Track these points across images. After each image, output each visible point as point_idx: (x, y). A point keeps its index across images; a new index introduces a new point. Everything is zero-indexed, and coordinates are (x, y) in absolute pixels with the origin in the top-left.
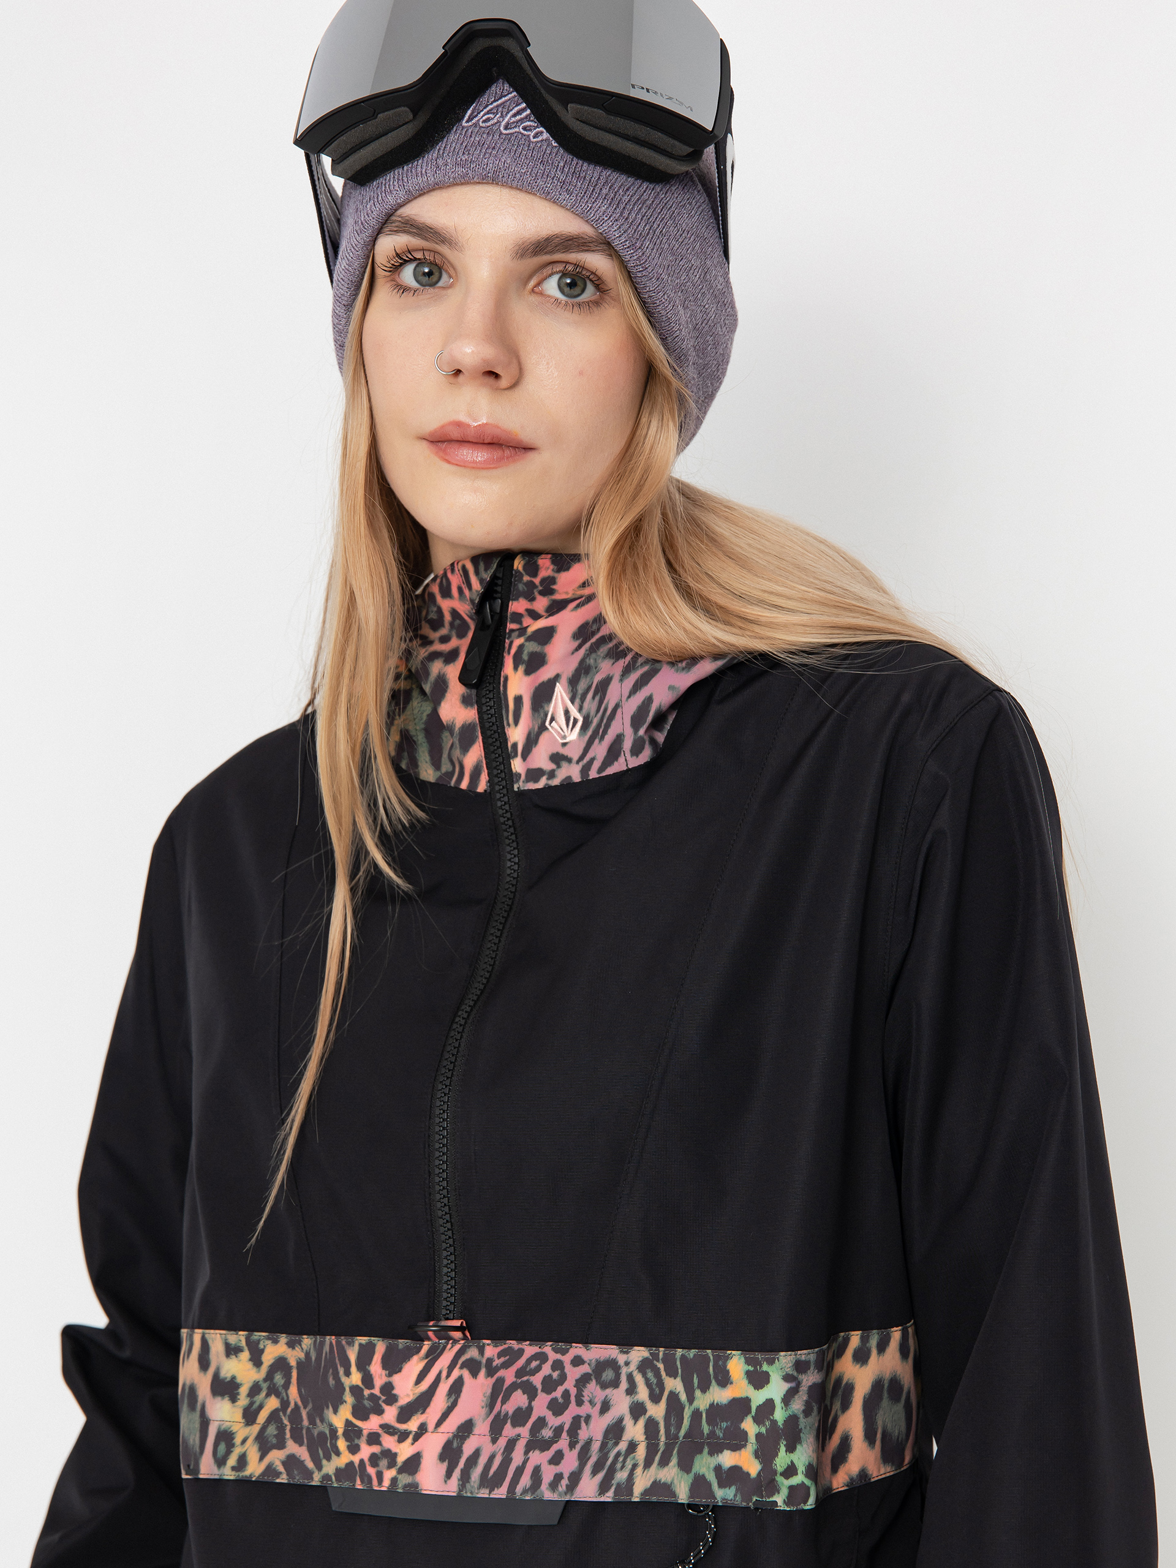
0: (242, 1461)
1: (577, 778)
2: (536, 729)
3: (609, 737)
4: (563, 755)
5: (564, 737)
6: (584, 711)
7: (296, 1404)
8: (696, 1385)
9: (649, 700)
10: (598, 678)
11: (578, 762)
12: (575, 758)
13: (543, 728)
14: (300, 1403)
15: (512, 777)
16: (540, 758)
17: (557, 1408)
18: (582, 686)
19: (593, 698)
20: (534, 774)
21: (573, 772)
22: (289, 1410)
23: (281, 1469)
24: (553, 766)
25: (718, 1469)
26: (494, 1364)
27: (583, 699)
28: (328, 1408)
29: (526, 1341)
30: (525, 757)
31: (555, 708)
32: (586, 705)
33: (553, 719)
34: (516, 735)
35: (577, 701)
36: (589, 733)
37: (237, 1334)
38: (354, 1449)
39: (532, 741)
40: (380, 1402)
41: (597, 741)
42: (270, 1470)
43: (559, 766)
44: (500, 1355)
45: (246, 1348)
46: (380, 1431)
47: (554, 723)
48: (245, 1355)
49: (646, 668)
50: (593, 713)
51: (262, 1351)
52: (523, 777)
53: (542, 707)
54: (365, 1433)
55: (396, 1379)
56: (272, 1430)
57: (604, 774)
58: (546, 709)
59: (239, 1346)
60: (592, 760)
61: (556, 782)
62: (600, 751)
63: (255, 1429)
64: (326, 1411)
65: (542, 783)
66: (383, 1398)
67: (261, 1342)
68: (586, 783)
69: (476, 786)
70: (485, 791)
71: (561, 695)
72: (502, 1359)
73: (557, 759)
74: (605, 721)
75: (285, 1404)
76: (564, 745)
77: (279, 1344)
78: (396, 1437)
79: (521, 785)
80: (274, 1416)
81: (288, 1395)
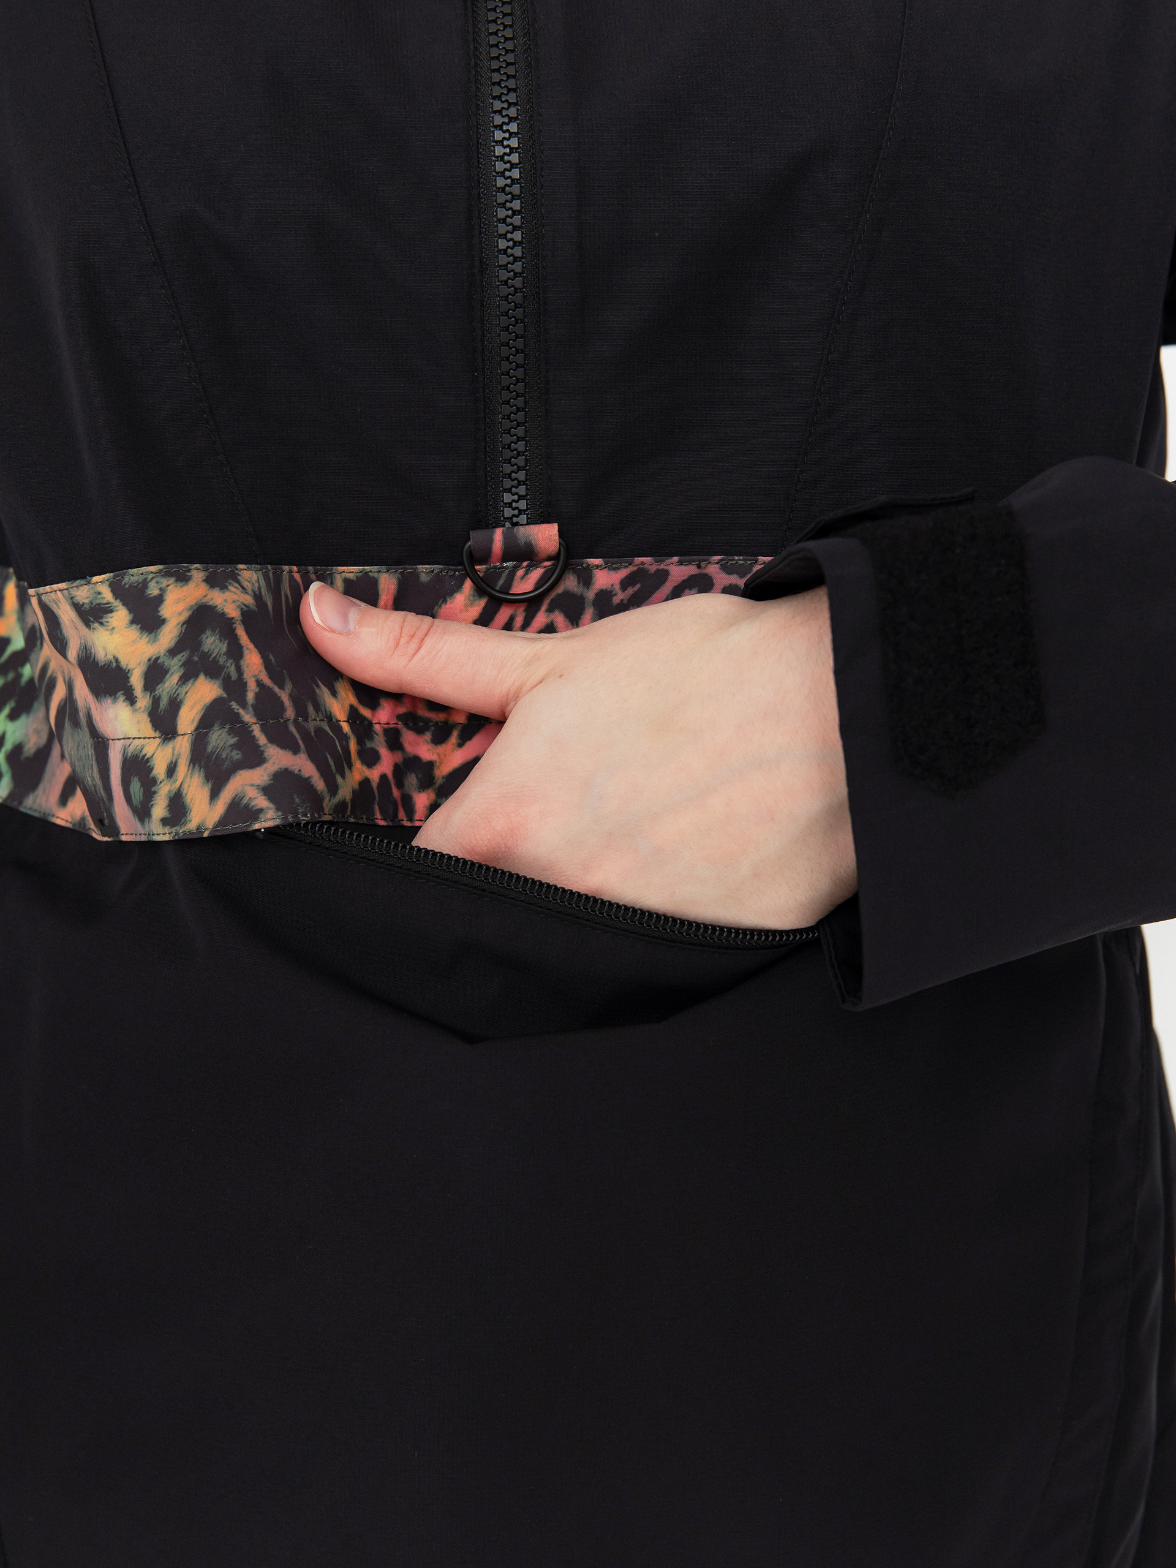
0: (178, 807)
7: (259, 683)
14: (267, 681)
22: (250, 696)
23: (261, 802)
28: (318, 686)
37: (89, 583)
38: (370, 758)
42: (238, 809)
45: (117, 604)
46: (400, 726)
48: (120, 616)
51: (160, 599)
54: (382, 728)
56: (219, 739)
59: (99, 604)
63: (183, 745)
64: (317, 691)
67: (152, 584)
75: (235, 687)
77: (189, 584)
78: (428, 736)
80: (213, 715)
81: (239, 669)
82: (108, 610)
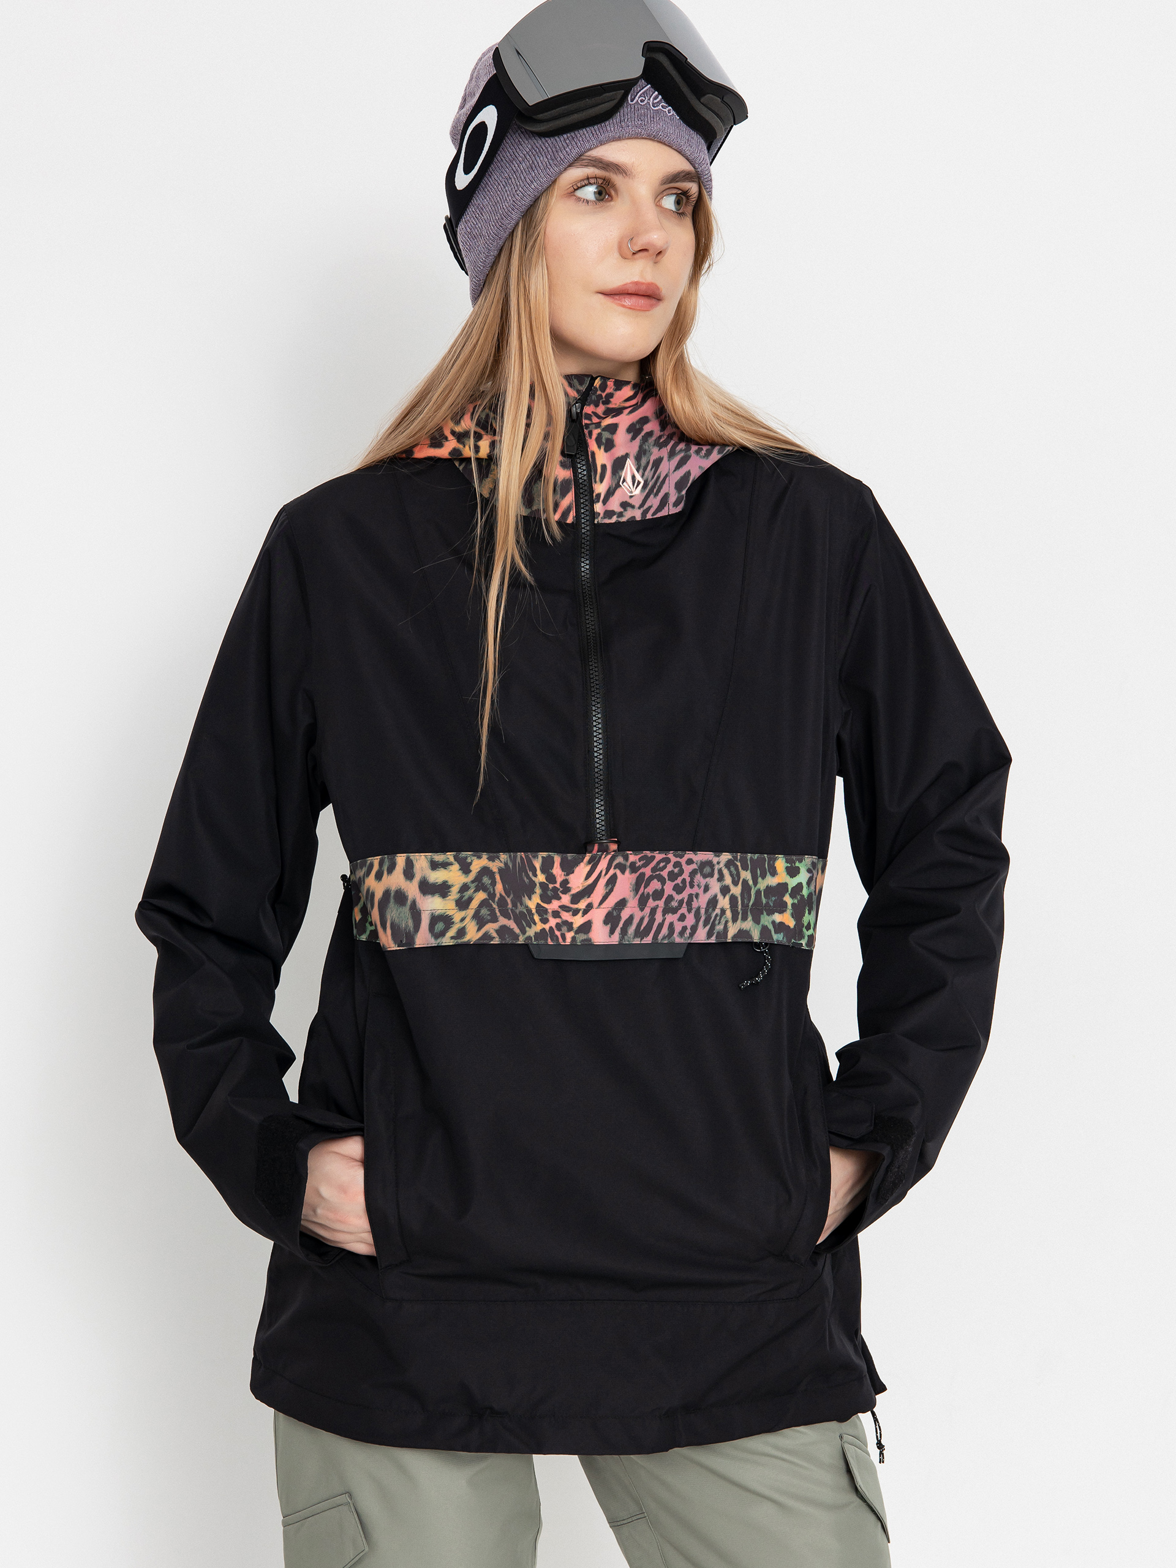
0: (462, 932)
1: (638, 518)
2: (614, 486)
3: (661, 495)
4: (629, 503)
5: (631, 492)
6: (645, 477)
7: (500, 895)
8: (759, 875)
9: (688, 473)
10: (653, 458)
11: (639, 508)
12: (637, 505)
13: (618, 486)
14: (504, 894)
15: (593, 515)
16: (614, 504)
17: (679, 889)
18: (644, 461)
19: (651, 469)
20: (609, 514)
21: (638, 515)
22: (496, 899)
23: (495, 935)
24: (622, 510)
25: (773, 922)
26: (637, 865)
27: (645, 469)
28: (524, 896)
29: (656, 851)
30: (605, 502)
31: (626, 474)
32: (646, 473)
33: (624, 481)
34: (600, 488)
35: (641, 471)
36: (647, 491)
37: (445, 854)
38: (545, 921)
39: (610, 493)
40: (559, 892)
41: (652, 496)
42: (486, 936)
43: (625, 510)
44: (640, 860)
45: (455, 863)
46: (559, 910)
47: (625, 483)
48: (456, 867)
49: (682, 454)
50: (649, 479)
51: (471, 864)
52: (602, 515)
53: (618, 472)
54: (550, 911)
55: (571, 877)
56: (484, 912)
57: (655, 517)
58: (620, 474)
59: (449, 862)
60: (650, 507)
61: (624, 519)
62: (654, 502)
63: (470, 912)
64: (523, 898)
65: (614, 519)
66: (561, 889)
67: (469, 858)
68: (644, 521)
69: (566, 519)
70: (573, 523)
71: (631, 468)
72: (642, 862)
73: (625, 505)
74: (658, 484)
75: (492, 896)
76: (631, 497)
77: (482, 859)
78: (571, 913)
79: (598, 520)
80: (483, 904)
81: (494, 890)
82: (451, 864)
